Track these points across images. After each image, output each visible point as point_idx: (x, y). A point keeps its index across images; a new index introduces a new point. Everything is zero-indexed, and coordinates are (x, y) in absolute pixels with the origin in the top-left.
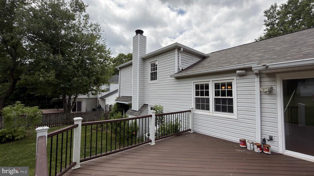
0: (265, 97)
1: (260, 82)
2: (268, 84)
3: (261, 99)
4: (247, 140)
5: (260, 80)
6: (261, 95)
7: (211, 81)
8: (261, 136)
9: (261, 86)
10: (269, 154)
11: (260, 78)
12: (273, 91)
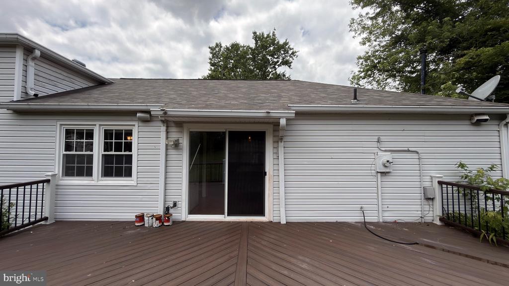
0: (172, 152)
1: (167, 132)
2: (174, 135)
3: (167, 155)
4: (145, 214)
5: (167, 130)
6: (167, 149)
7: (98, 126)
8: (165, 204)
9: (167, 138)
10: (169, 225)
11: (167, 127)
12: (180, 144)
